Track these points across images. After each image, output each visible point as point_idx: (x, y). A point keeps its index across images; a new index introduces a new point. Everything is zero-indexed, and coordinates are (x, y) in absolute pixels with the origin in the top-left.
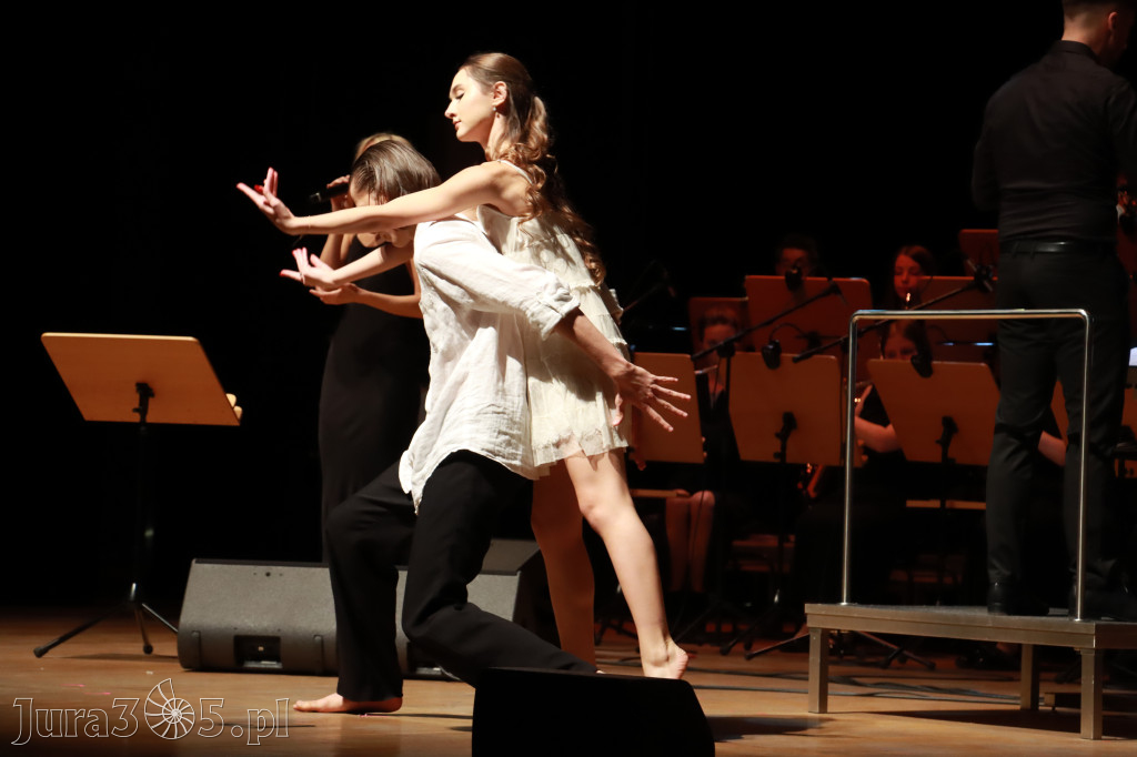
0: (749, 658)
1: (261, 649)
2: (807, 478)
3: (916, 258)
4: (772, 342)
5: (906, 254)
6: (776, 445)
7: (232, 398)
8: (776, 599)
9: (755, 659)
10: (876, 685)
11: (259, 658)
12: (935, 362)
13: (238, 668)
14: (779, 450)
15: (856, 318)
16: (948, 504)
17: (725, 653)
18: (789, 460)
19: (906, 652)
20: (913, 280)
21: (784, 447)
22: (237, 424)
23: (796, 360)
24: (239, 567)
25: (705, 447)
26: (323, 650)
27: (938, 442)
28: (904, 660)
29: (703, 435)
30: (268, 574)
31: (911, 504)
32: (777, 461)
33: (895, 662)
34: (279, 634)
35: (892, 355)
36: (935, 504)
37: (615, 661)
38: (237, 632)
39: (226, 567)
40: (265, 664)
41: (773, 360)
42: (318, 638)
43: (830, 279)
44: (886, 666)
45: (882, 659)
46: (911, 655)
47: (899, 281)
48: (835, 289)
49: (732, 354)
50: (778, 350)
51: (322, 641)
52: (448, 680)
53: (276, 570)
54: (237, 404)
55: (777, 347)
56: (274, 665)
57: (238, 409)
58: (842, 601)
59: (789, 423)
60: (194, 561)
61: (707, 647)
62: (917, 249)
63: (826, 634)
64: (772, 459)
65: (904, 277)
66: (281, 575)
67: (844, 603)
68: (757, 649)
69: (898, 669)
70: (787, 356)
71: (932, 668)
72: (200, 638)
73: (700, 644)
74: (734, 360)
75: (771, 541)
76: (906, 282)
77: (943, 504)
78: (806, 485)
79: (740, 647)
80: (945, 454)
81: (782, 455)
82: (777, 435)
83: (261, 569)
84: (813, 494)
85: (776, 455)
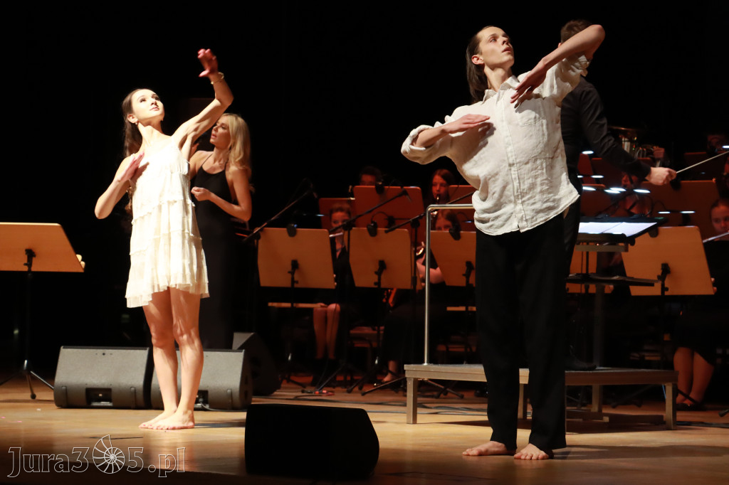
0: (364, 394)
1: (101, 395)
2: (389, 295)
3: (444, 177)
4: (372, 222)
5: (439, 174)
6: (375, 278)
7: (79, 257)
8: (376, 362)
9: (367, 395)
10: (437, 408)
11: (100, 400)
12: (462, 232)
13: (88, 406)
14: (376, 280)
15: (429, 209)
16: (470, 308)
17: (349, 392)
18: (383, 286)
19: (448, 389)
20: (443, 190)
21: (379, 279)
22: (82, 271)
23: (386, 232)
24: (87, 350)
25: (336, 280)
26: (135, 396)
27: (464, 275)
28: (446, 394)
29: (335, 273)
30: (104, 354)
31: (449, 309)
32: (376, 286)
33: (442, 395)
34: (111, 387)
35: (439, 229)
36: (462, 309)
37: (292, 398)
38: (88, 386)
39: (80, 350)
40: (103, 403)
41: (373, 232)
42: (133, 389)
43: (402, 187)
44: (438, 397)
45: (435, 393)
46: (450, 390)
47: (435, 189)
48: (405, 193)
49: (351, 229)
50: (376, 226)
51: (135, 390)
52: (205, 410)
53: (108, 351)
54: (82, 260)
55: (375, 224)
56: (108, 404)
57: (83, 263)
58: (423, 362)
59: (382, 266)
60: (62, 347)
61: (339, 389)
62: (445, 171)
63: (416, 380)
64: (373, 286)
65: (438, 187)
66: (111, 354)
67: (425, 364)
68: (366, 389)
69: (444, 398)
70: (381, 230)
71: (462, 397)
72: (66, 390)
73: (334, 387)
74: (351, 232)
75: (367, 330)
76: (439, 191)
77: (467, 308)
78: (387, 299)
79: (356, 389)
80: (467, 281)
81: (378, 283)
82: (376, 273)
83: (100, 351)
84: (391, 305)
85: (375, 284)
